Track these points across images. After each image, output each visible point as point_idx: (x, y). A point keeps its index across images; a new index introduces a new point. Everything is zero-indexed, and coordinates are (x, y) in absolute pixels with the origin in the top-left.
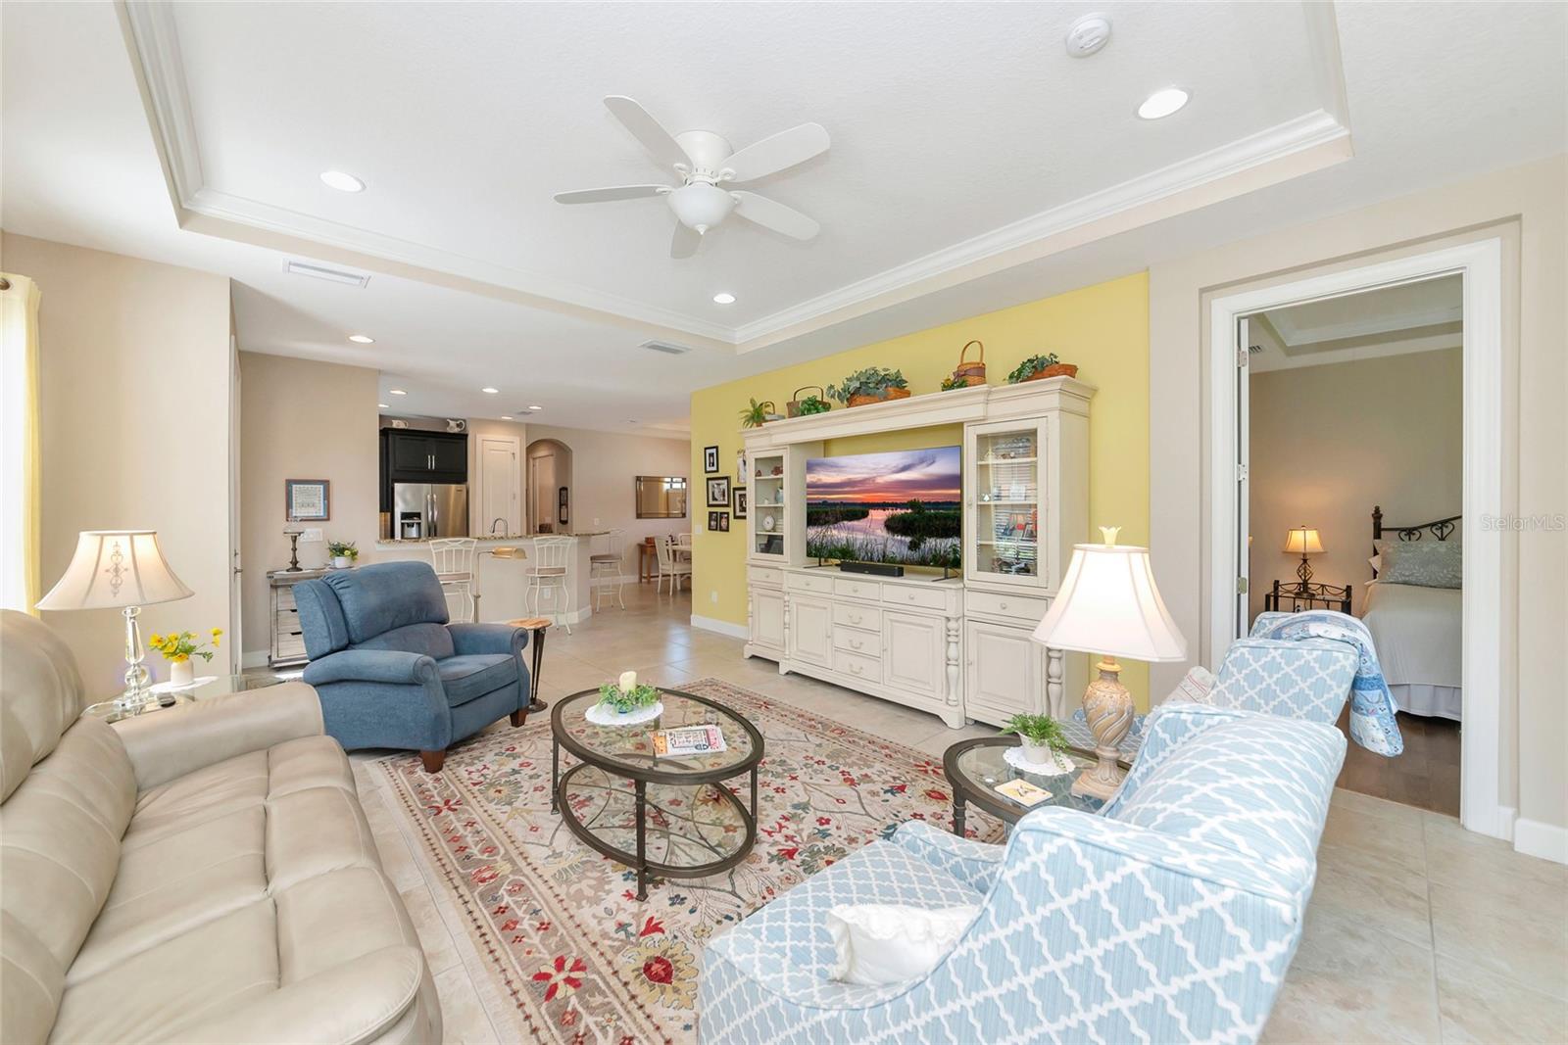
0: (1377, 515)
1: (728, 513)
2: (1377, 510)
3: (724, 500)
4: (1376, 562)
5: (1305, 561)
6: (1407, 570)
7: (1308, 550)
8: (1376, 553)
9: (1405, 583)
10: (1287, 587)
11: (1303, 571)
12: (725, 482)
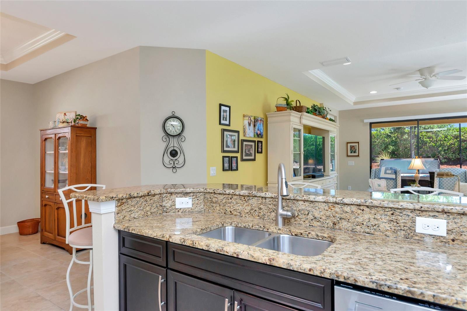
1: (237, 157)
3: (234, 147)
12: (236, 134)
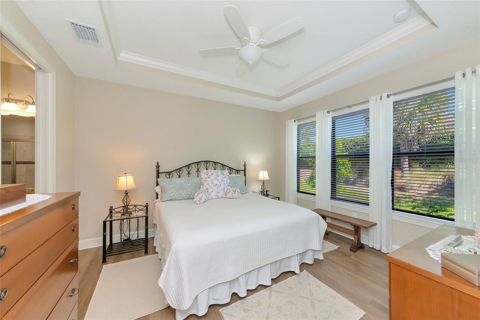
0: (158, 167)
2: (158, 163)
4: (158, 189)
5: (126, 194)
6: (171, 193)
7: (128, 189)
8: (158, 184)
9: (171, 200)
10: (117, 210)
11: (125, 201)
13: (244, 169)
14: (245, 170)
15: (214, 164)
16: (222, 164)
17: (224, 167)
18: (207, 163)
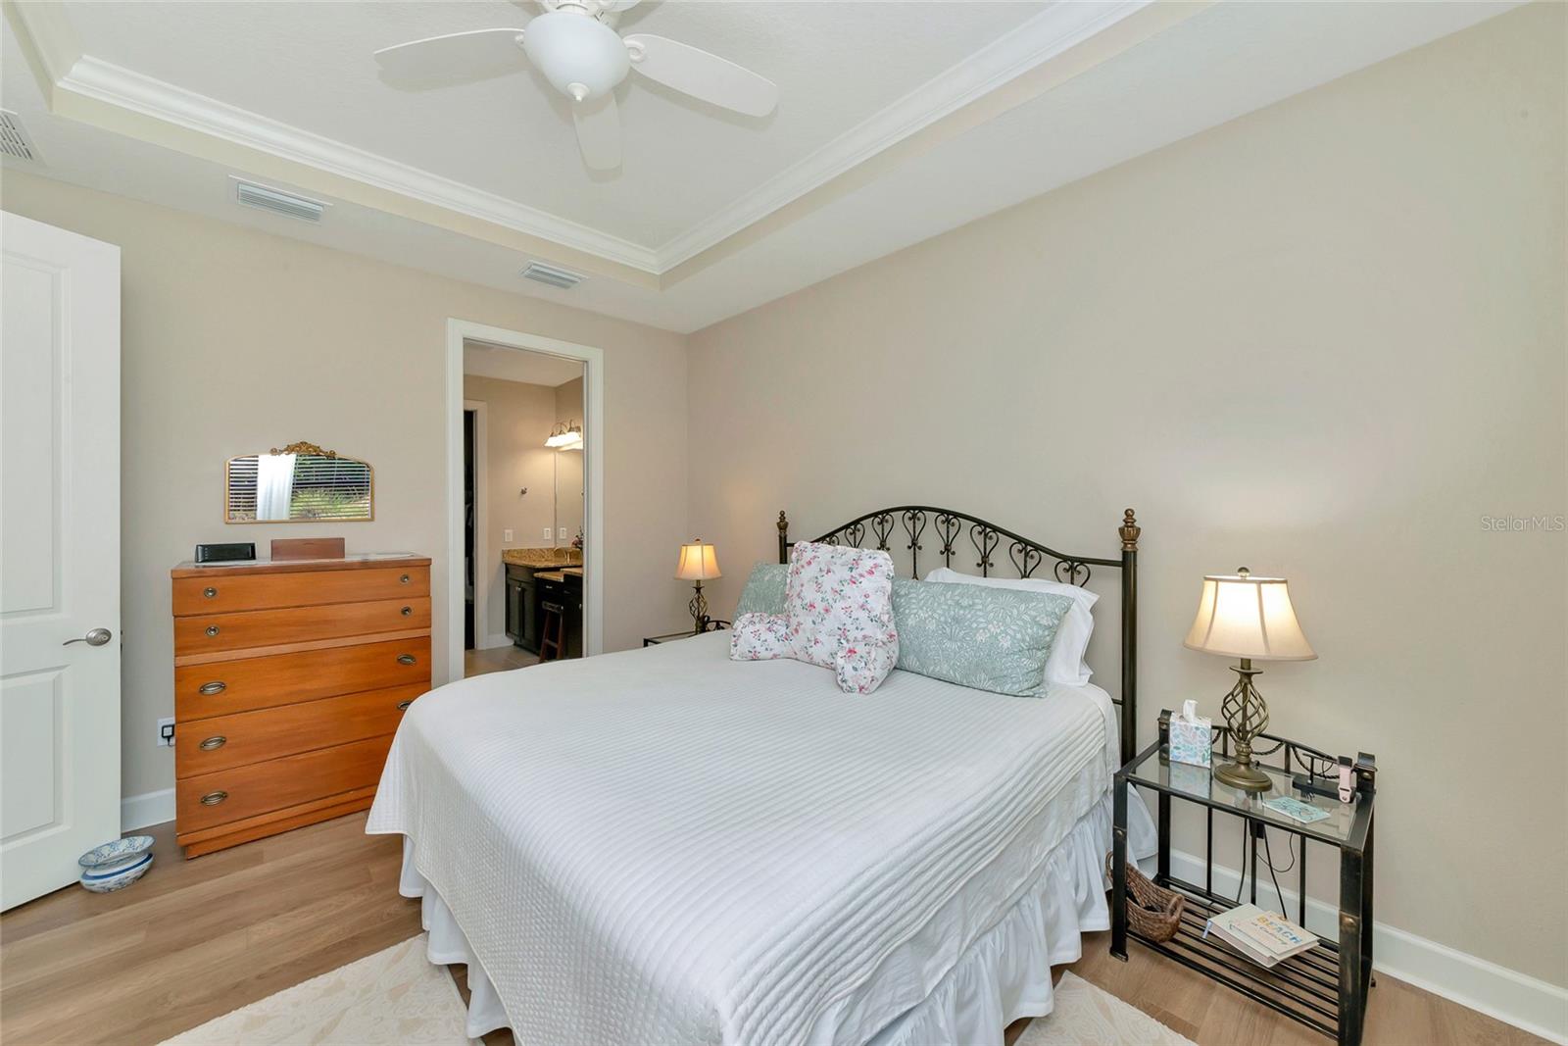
13: (1125, 554)
14: (1127, 564)
15: (943, 522)
16: (980, 523)
17: (991, 538)
18: (914, 517)
